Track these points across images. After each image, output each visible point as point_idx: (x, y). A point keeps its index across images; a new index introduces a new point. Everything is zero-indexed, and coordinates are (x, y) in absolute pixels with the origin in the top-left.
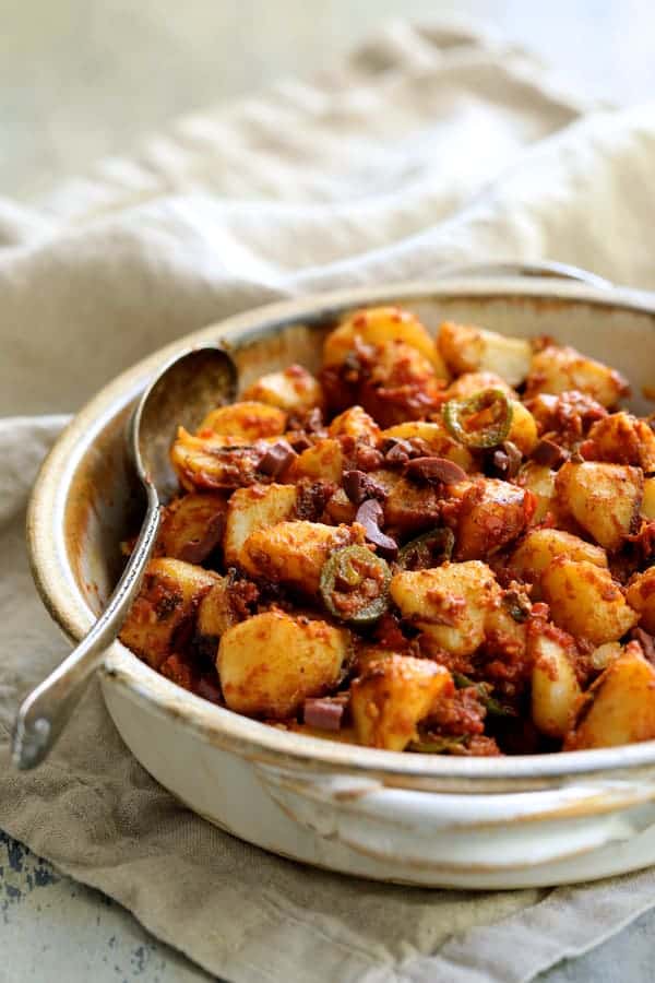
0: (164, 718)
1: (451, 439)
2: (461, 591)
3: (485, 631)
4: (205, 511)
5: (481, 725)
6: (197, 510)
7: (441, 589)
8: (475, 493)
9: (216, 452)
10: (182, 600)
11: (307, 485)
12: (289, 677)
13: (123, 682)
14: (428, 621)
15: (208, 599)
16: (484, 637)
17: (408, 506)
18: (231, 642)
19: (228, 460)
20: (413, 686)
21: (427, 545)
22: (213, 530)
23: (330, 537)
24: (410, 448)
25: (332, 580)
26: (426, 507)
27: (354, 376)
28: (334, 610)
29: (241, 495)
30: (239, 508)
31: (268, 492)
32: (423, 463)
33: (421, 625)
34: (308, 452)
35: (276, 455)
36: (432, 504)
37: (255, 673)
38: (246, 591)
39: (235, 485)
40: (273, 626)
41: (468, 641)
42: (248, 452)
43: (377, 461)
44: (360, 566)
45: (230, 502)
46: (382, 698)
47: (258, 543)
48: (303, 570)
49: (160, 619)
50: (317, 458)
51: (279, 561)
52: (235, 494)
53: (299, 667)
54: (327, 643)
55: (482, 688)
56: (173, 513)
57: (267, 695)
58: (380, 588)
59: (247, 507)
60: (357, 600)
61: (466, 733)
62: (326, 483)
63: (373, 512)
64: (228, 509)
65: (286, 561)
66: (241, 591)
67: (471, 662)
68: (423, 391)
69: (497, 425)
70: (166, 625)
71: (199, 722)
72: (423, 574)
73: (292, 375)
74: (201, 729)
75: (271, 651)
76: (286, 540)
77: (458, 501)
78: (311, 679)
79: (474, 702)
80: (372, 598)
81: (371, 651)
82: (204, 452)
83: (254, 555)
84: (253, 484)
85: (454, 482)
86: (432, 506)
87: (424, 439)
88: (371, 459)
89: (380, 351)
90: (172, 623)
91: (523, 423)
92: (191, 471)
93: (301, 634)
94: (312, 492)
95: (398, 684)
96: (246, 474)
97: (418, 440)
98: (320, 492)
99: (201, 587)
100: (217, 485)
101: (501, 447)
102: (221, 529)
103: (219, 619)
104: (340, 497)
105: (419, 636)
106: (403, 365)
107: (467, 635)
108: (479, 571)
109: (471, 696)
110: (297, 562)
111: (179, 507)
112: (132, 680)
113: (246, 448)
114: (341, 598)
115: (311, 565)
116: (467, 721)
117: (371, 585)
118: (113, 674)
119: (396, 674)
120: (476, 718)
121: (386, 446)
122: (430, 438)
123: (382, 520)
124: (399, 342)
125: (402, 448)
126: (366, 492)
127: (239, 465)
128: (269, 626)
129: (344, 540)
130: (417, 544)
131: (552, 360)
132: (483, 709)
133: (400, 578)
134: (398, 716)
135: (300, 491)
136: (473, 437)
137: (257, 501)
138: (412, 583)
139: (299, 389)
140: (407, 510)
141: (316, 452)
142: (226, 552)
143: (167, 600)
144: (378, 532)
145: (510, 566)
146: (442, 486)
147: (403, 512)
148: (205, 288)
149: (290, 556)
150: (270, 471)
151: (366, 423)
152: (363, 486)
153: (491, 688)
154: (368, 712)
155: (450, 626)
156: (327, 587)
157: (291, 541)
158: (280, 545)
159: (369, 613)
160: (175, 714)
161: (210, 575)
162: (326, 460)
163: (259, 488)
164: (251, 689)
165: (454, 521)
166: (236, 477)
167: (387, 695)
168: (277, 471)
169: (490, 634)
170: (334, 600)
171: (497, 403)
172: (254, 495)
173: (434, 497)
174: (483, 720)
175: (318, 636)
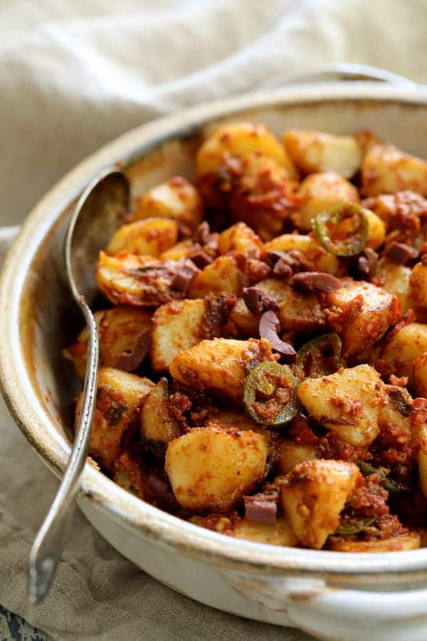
0: (138, 533)
1: (321, 249)
2: (356, 395)
3: (379, 424)
4: (132, 326)
5: (387, 508)
6: (125, 324)
7: (340, 394)
8: (356, 306)
9: (133, 273)
10: (126, 408)
11: (213, 299)
12: (228, 480)
13: (100, 503)
14: (334, 422)
15: (147, 407)
16: (379, 431)
17: (298, 314)
18: (177, 454)
19: (145, 280)
20: (336, 489)
21: (319, 347)
22: (143, 344)
23: (243, 353)
24: (291, 261)
25: (253, 394)
26: (314, 315)
27: (227, 187)
28: (257, 418)
29: (162, 312)
30: (162, 325)
31: (183, 308)
32: (307, 278)
33: (329, 426)
34: (209, 268)
35: (184, 275)
36: (318, 313)
37: (201, 480)
38: (181, 403)
39: (155, 303)
40: (211, 439)
41: (366, 436)
42: (160, 272)
43: (265, 272)
44: (272, 377)
45: (153, 319)
46: (311, 500)
47: (186, 362)
48: (225, 382)
49: (110, 425)
50: (216, 273)
51: (205, 376)
52: (157, 313)
53: (236, 471)
54: (256, 448)
55: (381, 473)
56: (106, 328)
57: (212, 496)
58: (290, 394)
59: (168, 322)
60: (273, 407)
61: (376, 515)
62: (227, 295)
63: (272, 323)
64: (153, 325)
65: (210, 375)
66: (177, 403)
67: (369, 450)
68: (283, 196)
69: (358, 236)
70: (116, 430)
71: (169, 537)
72: (324, 381)
73: (176, 186)
74: (170, 543)
75: (212, 461)
76: (209, 358)
77: (341, 311)
78: (245, 478)
79: (377, 487)
80: (285, 404)
81: (289, 448)
82: (123, 272)
83: (184, 372)
84: (170, 301)
85: (333, 291)
86: (319, 314)
87: (301, 251)
88: (260, 272)
89: (245, 164)
90: (121, 428)
91: (375, 228)
92: (117, 291)
93: (235, 444)
94: (217, 304)
95: (323, 488)
96: (163, 293)
97: (297, 253)
98: (224, 304)
99: (140, 396)
100: (140, 303)
101: (363, 254)
102: (148, 343)
103: (161, 426)
104: (241, 308)
105: (328, 434)
106: (265, 176)
107: (366, 431)
108: (368, 374)
109: (375, 482)
110: (220, 375)
111: (110, 323)
112: (106, 500)
113: (158, 269)
114: (262, 408)
115: (231, 378)
116: (376, 506)
117: (283, 393)
118: (90, 495)
119: (321, 480)
120: (382, 502)
121: (272, 259)
122: (305, 249)
123: (279, 328)
124: (259, 155)
125: (285, 262)
126: (264, 305)
127: (156, 285)
128: (209, 441)
129: (255, 355)
130: (310, 348)
131: (381, 159)
132: (385, 493)
133: (307, 385)
134: (326, 515)
135: (208, 305)
136: (339, 248)
137: (175, 316)
138: (317, 390)
139: (182, 197)
140: (299, 318)
141: (216, 268)
142: (155, 361)
143: (114, 408)
144: (278, 340)
145: (384, 357)
146: (323, 295)
147: (295, 320)
148: (89, 106)
149: (215, 372)
150: (181, 289)
151: (250, 237)
152: (260, 300)
153: (388, 471)
154: (300, 512)
155: (353, 425)
156: (249, 399)
157: (213, 358)
158: (205, 363)
159: (284, 418)
160: (147, 530)
161: (145, 383)
162: (224, 274)
163: (175, 305)
164: (199, 492)
165: (340, 328)
166: (155, 295)
167: (315, 497)
168: (186, 287)
169: (384, 427)
170: (256, 411)
171: (356, 217)
172: (172, 312)
173: (318, 307)
174: (387, 503)
175: (248, 444)
